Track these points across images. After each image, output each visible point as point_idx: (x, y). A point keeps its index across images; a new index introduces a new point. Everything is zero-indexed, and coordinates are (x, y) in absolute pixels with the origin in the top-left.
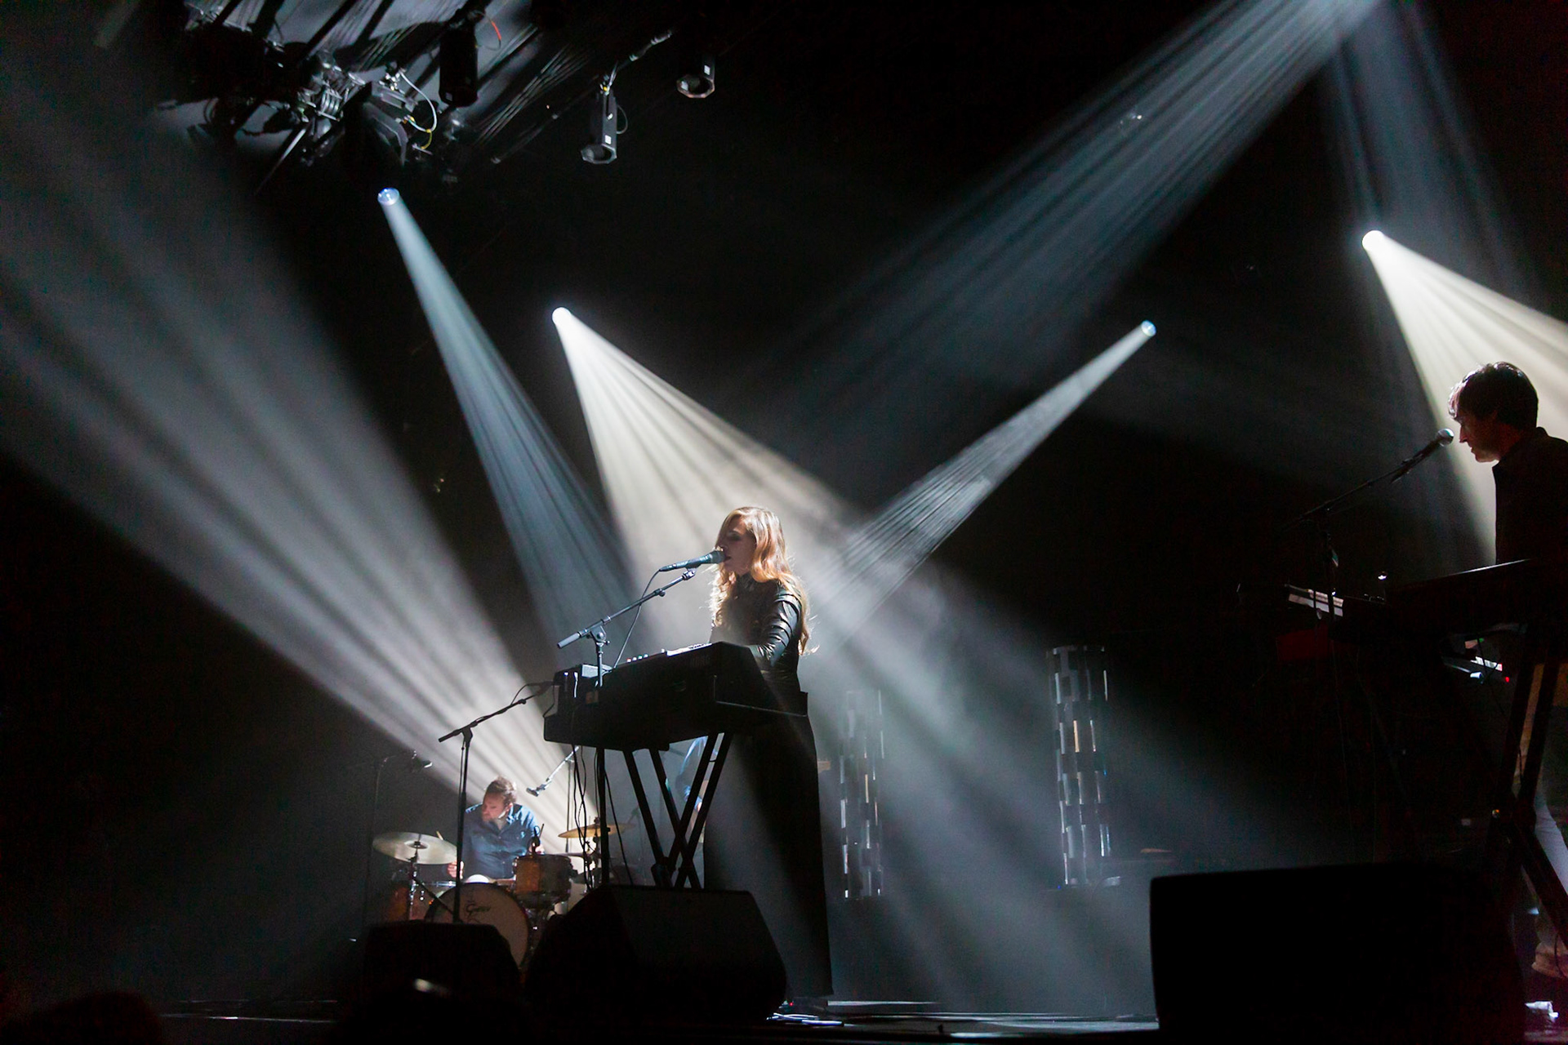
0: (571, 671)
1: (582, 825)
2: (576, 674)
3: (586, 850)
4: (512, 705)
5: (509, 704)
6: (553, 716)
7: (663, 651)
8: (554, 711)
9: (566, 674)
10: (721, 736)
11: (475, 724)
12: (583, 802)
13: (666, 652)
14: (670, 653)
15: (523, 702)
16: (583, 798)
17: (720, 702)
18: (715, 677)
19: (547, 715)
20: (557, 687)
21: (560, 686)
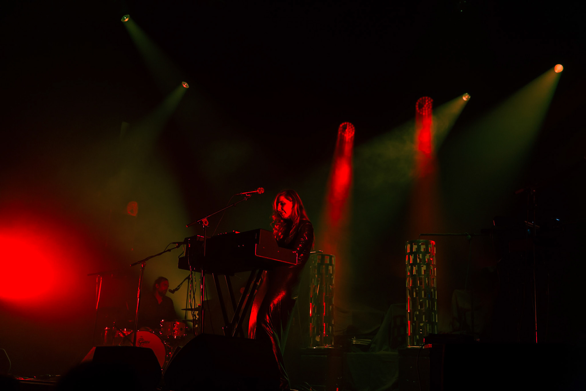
0: (192, 238)
1: (193, 307)
2: (194, 240)
3: (194, 318)
4: (164, 252)
5: (163, 251)
6: (183, 257)
8: (184, 255)
9: (190, 239)
10: (258, 271)
11: (147, 259)
12: (194, 297)
13: (235, 232)
14: (237, 232)
15: (169, 250)
16: (194, 294)
17: (258, 256)
18: (256, 244)
19: (180, 257)
20: (185, 245)
21: (187, 244)
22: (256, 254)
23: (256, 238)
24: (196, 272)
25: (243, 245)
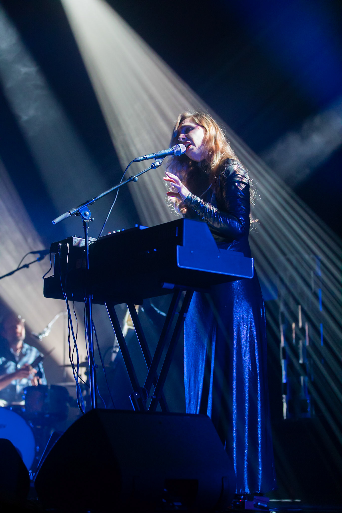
0: (64, 242)
1: (75, 362)
2: (68, 245)
4: (18, 269)
5: (15, 268)
6: (51, 277)
7: (137, 226)
8: (51, 274)
9: (60, 244)
10: (184, 293)
12: (76, 345)
13: (139, 227)
14: (142, 228)
15: (27, 266)
16: (75, 341)
17: (182, 267)
18: (178, 247)
19: (44, 278)
20: (53, 254)
21: (56, 253)
22: (178, 264)
23: (177, 236)
24: (75, 302)
25: (155, 250)
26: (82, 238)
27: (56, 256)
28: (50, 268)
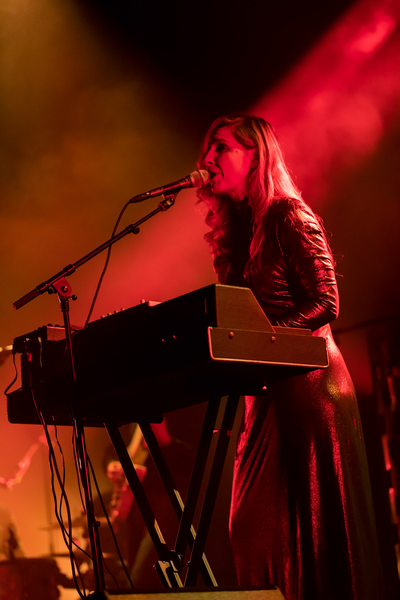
0: (33, 335)
2: (40, 339)
6: (17, 391)
7: (144, 301)
8: (18, 385)
9: (28, 339)
10: (224, 400)
12: (64, 494)
13: (147, 303)
14: (152, 304)
16: (62, 487)
17: (218, 359)
18: (210, 329)
19: (8, 392)
20: (19, 358)
21: (21, 354)
22: (212, 356)
23: (206, 312)
24: (57, 426)
25: (174, 337)
26: (61, 326)
27: (22, 356)
28: (15, 376)
